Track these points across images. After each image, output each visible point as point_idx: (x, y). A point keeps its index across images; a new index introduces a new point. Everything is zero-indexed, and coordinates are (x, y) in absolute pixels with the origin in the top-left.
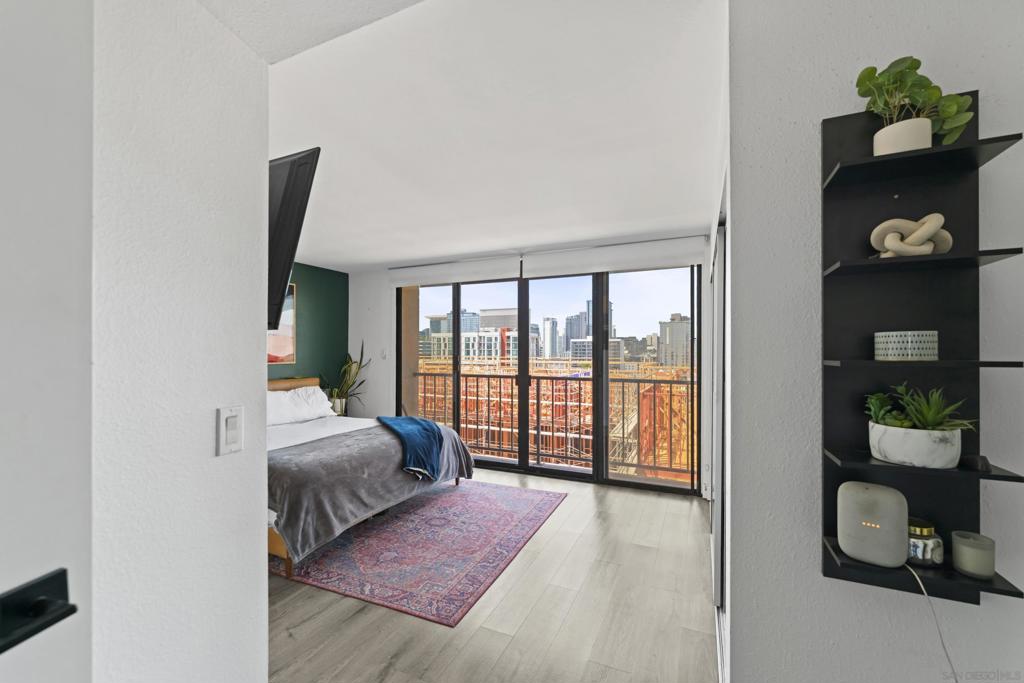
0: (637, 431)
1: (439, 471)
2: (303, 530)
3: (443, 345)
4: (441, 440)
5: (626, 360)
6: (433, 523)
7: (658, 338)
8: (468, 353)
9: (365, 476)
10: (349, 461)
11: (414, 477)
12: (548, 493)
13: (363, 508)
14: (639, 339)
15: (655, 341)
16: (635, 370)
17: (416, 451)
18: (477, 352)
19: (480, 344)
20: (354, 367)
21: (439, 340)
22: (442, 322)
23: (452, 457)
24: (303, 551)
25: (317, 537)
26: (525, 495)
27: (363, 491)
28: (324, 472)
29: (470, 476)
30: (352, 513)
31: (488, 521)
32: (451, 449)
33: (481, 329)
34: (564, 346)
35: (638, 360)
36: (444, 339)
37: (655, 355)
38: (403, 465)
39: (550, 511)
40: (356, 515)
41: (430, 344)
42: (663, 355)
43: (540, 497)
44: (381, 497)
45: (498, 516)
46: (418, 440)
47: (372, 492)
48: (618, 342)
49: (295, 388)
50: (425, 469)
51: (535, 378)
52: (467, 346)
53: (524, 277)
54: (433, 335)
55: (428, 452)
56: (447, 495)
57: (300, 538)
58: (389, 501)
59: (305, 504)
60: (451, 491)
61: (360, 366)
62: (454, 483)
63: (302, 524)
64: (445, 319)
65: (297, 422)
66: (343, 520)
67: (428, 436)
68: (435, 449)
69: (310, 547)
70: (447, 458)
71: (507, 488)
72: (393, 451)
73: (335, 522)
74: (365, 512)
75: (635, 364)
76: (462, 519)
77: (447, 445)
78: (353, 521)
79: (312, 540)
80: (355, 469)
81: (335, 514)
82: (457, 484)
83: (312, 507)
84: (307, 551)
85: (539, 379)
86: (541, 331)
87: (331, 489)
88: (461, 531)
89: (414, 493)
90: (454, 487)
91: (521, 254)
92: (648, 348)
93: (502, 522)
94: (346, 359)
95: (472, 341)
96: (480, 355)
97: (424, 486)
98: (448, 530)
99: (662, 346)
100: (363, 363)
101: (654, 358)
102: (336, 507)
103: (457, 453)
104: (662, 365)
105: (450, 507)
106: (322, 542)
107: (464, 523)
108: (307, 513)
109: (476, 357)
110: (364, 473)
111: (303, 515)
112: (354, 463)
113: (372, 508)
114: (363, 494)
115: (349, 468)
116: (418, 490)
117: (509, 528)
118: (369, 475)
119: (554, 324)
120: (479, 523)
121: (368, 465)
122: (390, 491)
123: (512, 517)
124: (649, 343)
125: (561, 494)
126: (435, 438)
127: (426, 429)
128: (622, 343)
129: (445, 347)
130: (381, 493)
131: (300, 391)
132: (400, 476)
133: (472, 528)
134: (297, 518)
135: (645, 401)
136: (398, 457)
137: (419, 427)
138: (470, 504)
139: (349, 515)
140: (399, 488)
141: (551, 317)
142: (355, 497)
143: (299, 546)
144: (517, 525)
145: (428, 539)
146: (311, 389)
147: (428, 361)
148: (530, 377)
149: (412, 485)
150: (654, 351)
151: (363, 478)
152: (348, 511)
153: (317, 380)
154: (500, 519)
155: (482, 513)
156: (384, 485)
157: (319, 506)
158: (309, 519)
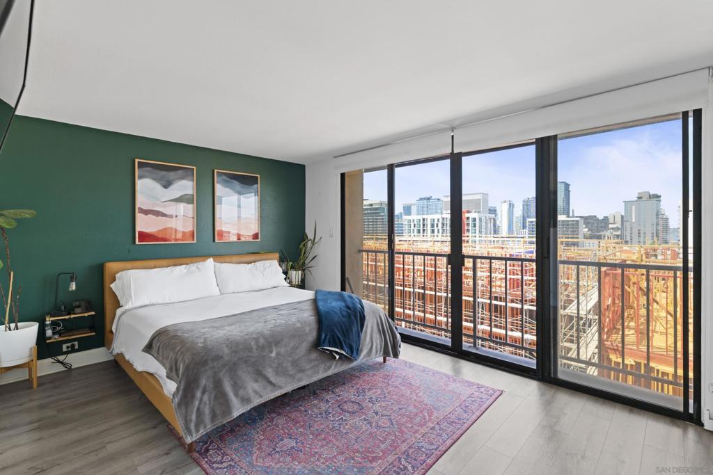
0: (598, 308)
1: (358, 352)
2: (198, 409)
3: (412, 226)
4: (363, 318)
5: (585, 237)
6: (346, 407)
7: (622, 216)
8: (433, 231)
9: (273, 355)
10: (257, 340)
11: (331, 356)
12: (479, 387)
13: (269, 388)
14: (601, 217)
15: (618, 219)
16: (596, 247)
17: (333, 331)
18: (441, 231)
19: (443, 224)
20: (310, 243)
21: (409, 221)
22: (412, 207)
23: (376, 336)
24: (197, 431)
25: (214, 417)
26: (453, 386)
27: (270, 370)
28: (226, 351)
29: (396, 355)
30: (256, 392)
31: (402, 415)
32: (375, 327)
33: (444, 212)
34: (520, 225)
35: (599, 237)
36: (414, 220)
37: (619, 233)
38: (317, 344)
39: (478, 413)
40: (260, 394)
41: (402, 224)
42: (628, 234)
43: (469, 391)
44: (292, 376)
45: (415, 411)
46: (336, 319)
47: (281, 371)
48: (577, 221)
49: (255, 262)
50: (342, 348)
51: (469, 257)
52: (432, 226)
53: (456, 151)
54: (404, 217)
55: (346, 332)
56: (371, 373)
57: (194, 417)
58: (300, 380)
59: (203, 382)
60: (377, 369)
61: (313, 243)
62: (382, 361)
63: (197, 403)
64: (414, 205)
65: (253, 291)
66: (245, 400)
67: (349, 316)
68: (354, 329)
69: (205, 427)
70: (370, 337)
71: (435, 373)
72: (307, 329)
73: (234, 401)
74: (272, 391)
75: (596, 241)
76: (377, 407)
77: (370, 324)
78: (257, 401)
79: (207, 418)
80: (262, 348)
81: (236, 395)
82: (385, 362)
83: (210, 385)
84: (202, 432)
85: (475, 258)
86: (498, 212)
87: (233, 368)
88: (370, 423)
89: (330, 372)
90: (381, 364)
91: (452, 127)
92: (611, 226)
93: (418, 419)
94: (304, 237)
95: (436, 222)
96: (443, 233)
97: (342, 364)
98: (357, 421)
99: (627, 225)
100: (316, 241)
101: (618, 236)
102: (237, 387)
103: (382, 332)
104: (626, 242)
105: (369, 390)
106: (219, 423)
107: (377, 413)
108: (204, 392)
109: (440, 235)
110: (271, 352)
111: (198, 394)
112: (262, 341)
113: (281, 387)
114: (270, 373)
115: (255, 347)
116: (335, 369)
117: (423, 430)
118: (278, 354)
119: (511, 206)
120: (392, 418)
121: (277, 343)
122: (302, 371)
123: (431, 414)
124: (611, 220)
125: (495, 391)
126: (356, 317)
127: (348, 307)
128: (581, 222)
129: (415, 226)
130: (291, 373)
131: (258, 264)
132: (314, 355)
133: (384, 422)
134: (193, 397)
135: (607, 279)
136: (312, 336)
137: (343, 304)
138: (390, 389)
139: (252, 394)
140: (312, 368)
141: (507, 200)
142: (259, 375)
143: (192, 426)
144: (433, 428)
145: (333, 429)
146: (268, 263)
147: (401, 238)
148: (464, 257)
149: (328, 364)
150: (618, 229)
151: (271, 357)
152: (250, 391)
153: (277, 255)
154: (416, 414)
155: (399, 403)
156: (295, 363)
157: (218, 384)
158: (206, 398)
